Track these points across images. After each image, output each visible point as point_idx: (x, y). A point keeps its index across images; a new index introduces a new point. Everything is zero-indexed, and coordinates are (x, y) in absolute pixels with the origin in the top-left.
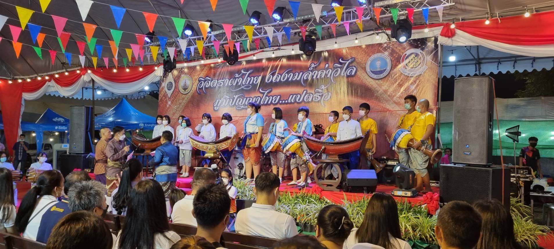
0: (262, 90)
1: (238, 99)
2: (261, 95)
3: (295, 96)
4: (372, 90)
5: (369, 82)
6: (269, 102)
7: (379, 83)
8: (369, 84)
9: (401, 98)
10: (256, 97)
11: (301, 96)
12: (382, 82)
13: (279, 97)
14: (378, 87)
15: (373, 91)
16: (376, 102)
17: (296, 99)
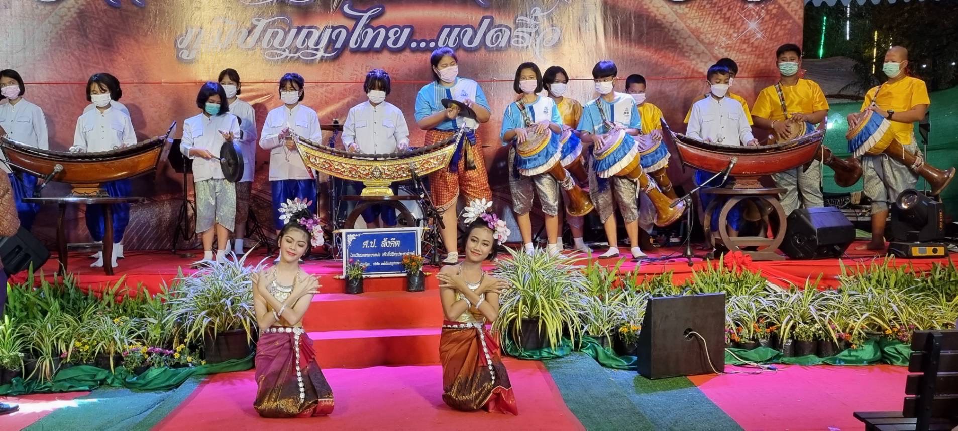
0: (351, 8)
1: (270, 32)
2: (350, 24)
3: (457, 30)
4: (665, 27)
5: (658, 8)
6: (378, 45)
7: (680, 11)
8: (657, 13)
9: (729, 49)
10: (334, 28)
11: (475, 33)
12: (687, 10)
13: (407, 31)
14: (678, 20)
15: (666, 30)
16: (674, 57)
17: (461, 41)
